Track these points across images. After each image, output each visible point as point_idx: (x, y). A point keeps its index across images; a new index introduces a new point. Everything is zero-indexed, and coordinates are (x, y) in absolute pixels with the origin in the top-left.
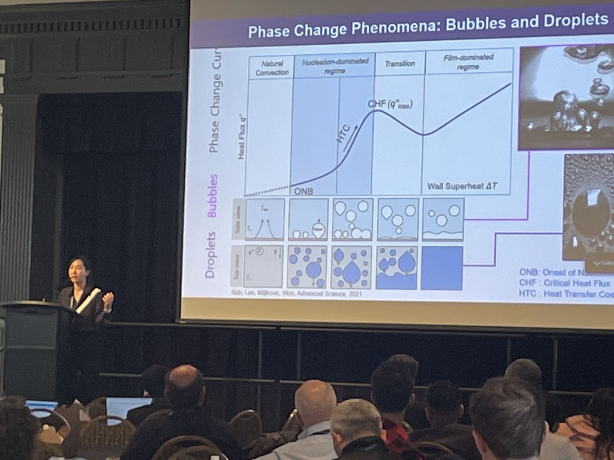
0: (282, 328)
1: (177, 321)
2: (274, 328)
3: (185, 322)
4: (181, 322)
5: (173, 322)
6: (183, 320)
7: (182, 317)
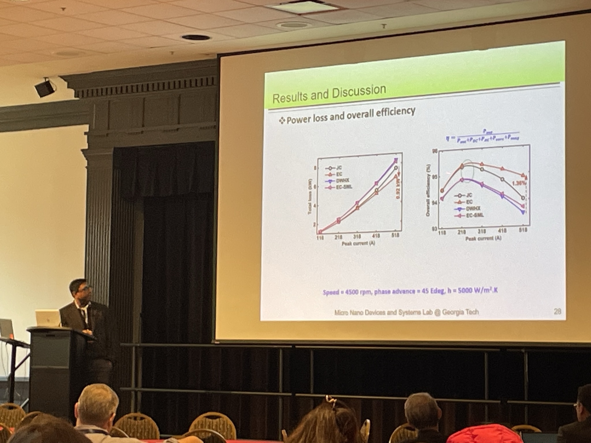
0: (297, 347)
1: (213, 342)
2: (291, 346)
3: (218, 343)
4: (216, 343)
5: (210, 343)
6: (218, 341)
7: (217, 338)
